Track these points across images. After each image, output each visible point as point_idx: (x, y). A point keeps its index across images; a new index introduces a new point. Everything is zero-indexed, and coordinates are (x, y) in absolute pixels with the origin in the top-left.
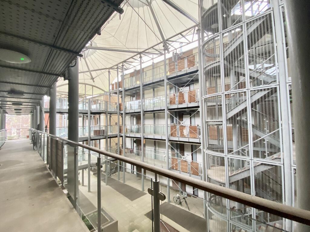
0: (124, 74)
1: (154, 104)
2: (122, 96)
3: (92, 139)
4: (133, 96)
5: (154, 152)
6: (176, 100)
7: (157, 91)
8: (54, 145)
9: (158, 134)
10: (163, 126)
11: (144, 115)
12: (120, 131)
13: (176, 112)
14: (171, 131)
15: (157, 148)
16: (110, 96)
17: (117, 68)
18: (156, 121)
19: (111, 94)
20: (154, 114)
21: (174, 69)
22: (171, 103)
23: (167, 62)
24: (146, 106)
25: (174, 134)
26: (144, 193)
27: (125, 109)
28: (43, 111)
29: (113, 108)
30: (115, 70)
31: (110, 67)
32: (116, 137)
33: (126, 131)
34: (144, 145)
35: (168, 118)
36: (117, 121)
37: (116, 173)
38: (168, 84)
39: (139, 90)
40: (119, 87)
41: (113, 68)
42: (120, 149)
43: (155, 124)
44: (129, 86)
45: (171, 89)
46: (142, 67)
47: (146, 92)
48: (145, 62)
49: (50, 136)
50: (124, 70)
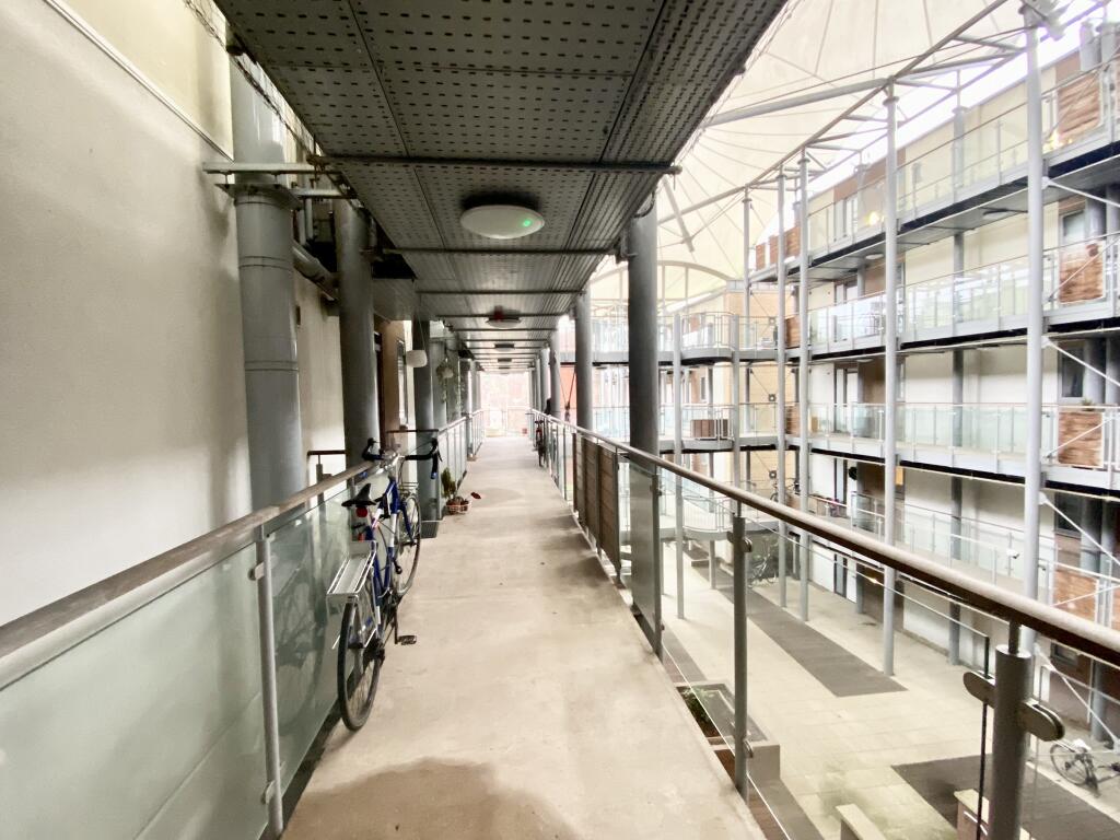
0: (810, 195)
1: (957, 305)
2: (797, 288)
3: (687, 447)
4: (848, 283)
5: (949, 527)
6: (1103, 277)
7: (980, 243)
8: (592, 461)
9: (978, 447)
10: (1013, 413)
11: (900, 360)
12: (788, 426)
13: (1101, 339)
14: (1061, 440)
15: (969, 513)
16: (749, 293)
17: (781, 177)
18: (971, 384)
19: (753, 287)
20: (958, 355)
21: (1096, 109)
22: (1068, 292)
23: (1048, 83)
24: (910, 320)
25: (1080, 454)
26: (894, 682)
27: (810, 339)
28: (559, 360)
29: (761, 339)
30: (772, 189)
31: (749, 182)
32: (772, 447)
33: (815, 429)
34: (900, 492)
35: (1043, 370)
36: (774, 388)
37: (771, 580)
38: (1054, 195)
39: (881, 251)
40: (787, 254)
41: (764, 183)
42: (786, 494)
43: (961, 402)
44: (831, 241)
45: (1067, 220)
46: (898, 145)
47: (912, 255)
48: (911, 119)
49: (579, 431)
50: (808, 178)
